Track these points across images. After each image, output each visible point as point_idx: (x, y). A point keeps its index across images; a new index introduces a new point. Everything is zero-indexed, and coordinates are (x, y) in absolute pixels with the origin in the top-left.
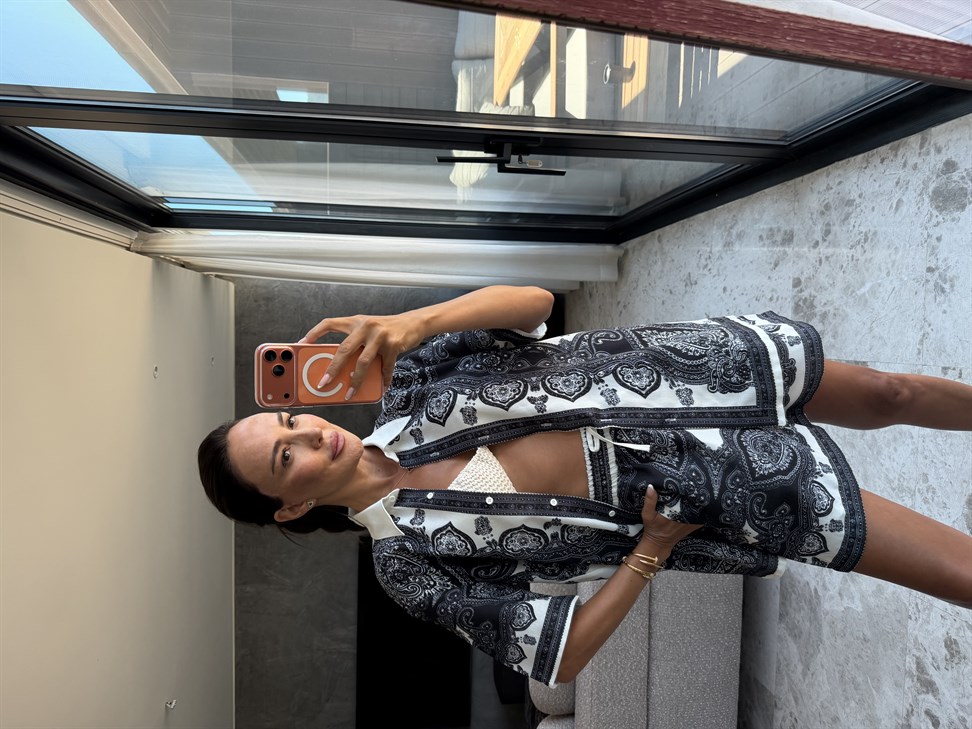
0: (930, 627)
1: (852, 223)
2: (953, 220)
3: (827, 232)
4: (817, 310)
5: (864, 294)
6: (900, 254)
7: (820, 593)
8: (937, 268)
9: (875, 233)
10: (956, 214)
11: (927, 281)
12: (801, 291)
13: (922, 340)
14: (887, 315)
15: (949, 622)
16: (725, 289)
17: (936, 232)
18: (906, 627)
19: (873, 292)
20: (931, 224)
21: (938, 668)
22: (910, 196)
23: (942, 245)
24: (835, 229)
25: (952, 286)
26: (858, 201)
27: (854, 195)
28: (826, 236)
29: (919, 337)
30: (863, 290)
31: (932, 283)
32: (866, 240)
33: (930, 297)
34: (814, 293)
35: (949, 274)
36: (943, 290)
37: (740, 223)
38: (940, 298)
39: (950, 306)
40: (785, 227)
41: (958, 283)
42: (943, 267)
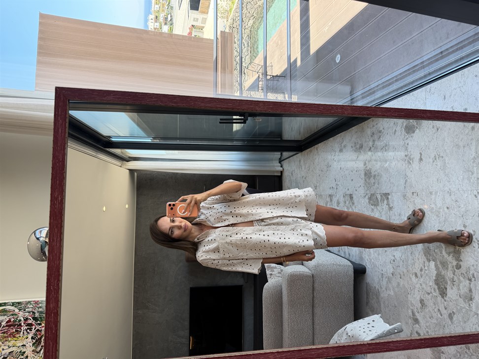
0: (415, 296)
1: (381, 140)
2: (411, 137)
3: (374, 143)
4: (372, 174)
5: (387, 167)
6: (397, 150)
7: (379, 290)
8: (408, 155)
9: (389, 143)
10: (412, 135)
11: (405, 160)
12: (367, 167)
13: (405, 183)
14: (394, 174)
15: (420, 292)
16: (341, 168)
17: (407, 142)
18: (408, 298)
19: (389, 165)
20: (405, 139)
21: (418, 312)
22: (398, 128)
23: (409, 147)
24: (376, 143)
25: (413, 161)
26: (383, 131)
27: (381, 129)
28: (374, 145)
30: (386, 165)
31: (407, 161)
32: (386, 146)
33: (407, 166)
34: (371, 167)
35: (412, 157)
36: (410, 164)
37: (345, 141)
38: (410, 166)
39: (413, 169)
40: (360, 142)
41: (414, 160)
42: (410, 154)
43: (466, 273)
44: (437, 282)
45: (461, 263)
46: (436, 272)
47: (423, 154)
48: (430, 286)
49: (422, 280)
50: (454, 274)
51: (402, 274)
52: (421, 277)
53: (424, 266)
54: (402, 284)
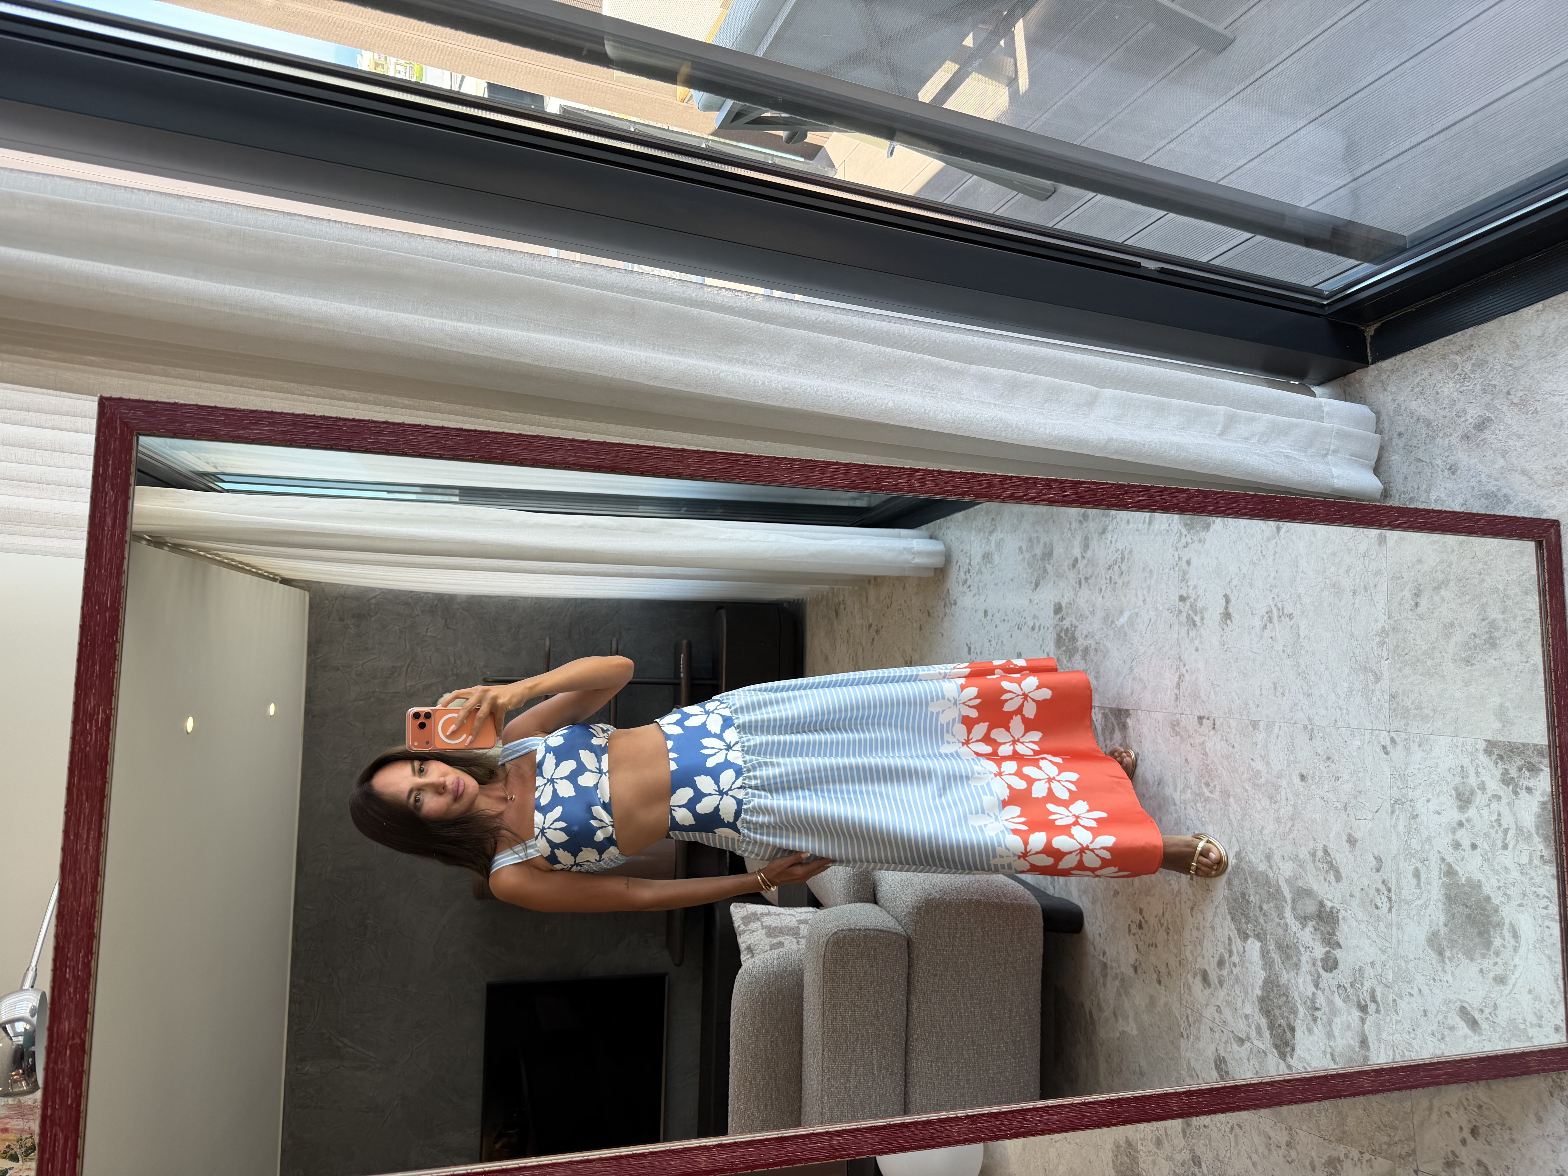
0: (1201, 1045)
1: (1109, 538)
2: (1200, 541)
3: (1086, 547)
4: (1078, 643)
5: (1123, 626)
6: (1155, 577)
7: (1095, 1017)
8: (1188, 597)
9: (1131, 552)
10: (1202, 534)
11: (1180, 612)
12: (1062, 619)
13: (1178, 684)
14: (1145, 652)
15: (1217, 1035)
16: (986, 612)
17: (1186, 554)
18: (1178, 1049)
19: (1131, 622)
20: (1180, 545)
23: (1192, 571)
24: (1093, 544)
25: (1202, 619)
28: (1085, 552)
29: (1176, 680)
30: (1123, 620)
31: (1184, 614)
32: (1123, 559)
33: (1184, 631)
34: (1075, 622)
35: (1200, 605)
36: (1195, 625)
37: (999, 528)
38: (1192, 634)
39: (1201, 643)
40: (1044, 539)
41: (1207, 616)
42: (1194, 596)
43: (1352, 985)
44: (1266, 1005)
45: (1338, 953)
46: (1262, 974)
47: (1233, 599)
48: (1247, 1017)
49: (1222, 994)
50: (1317, 986)
51: (1163, 970)
52: (1221, 983)
53: (1231, 953)
54: (1161, 1003)
